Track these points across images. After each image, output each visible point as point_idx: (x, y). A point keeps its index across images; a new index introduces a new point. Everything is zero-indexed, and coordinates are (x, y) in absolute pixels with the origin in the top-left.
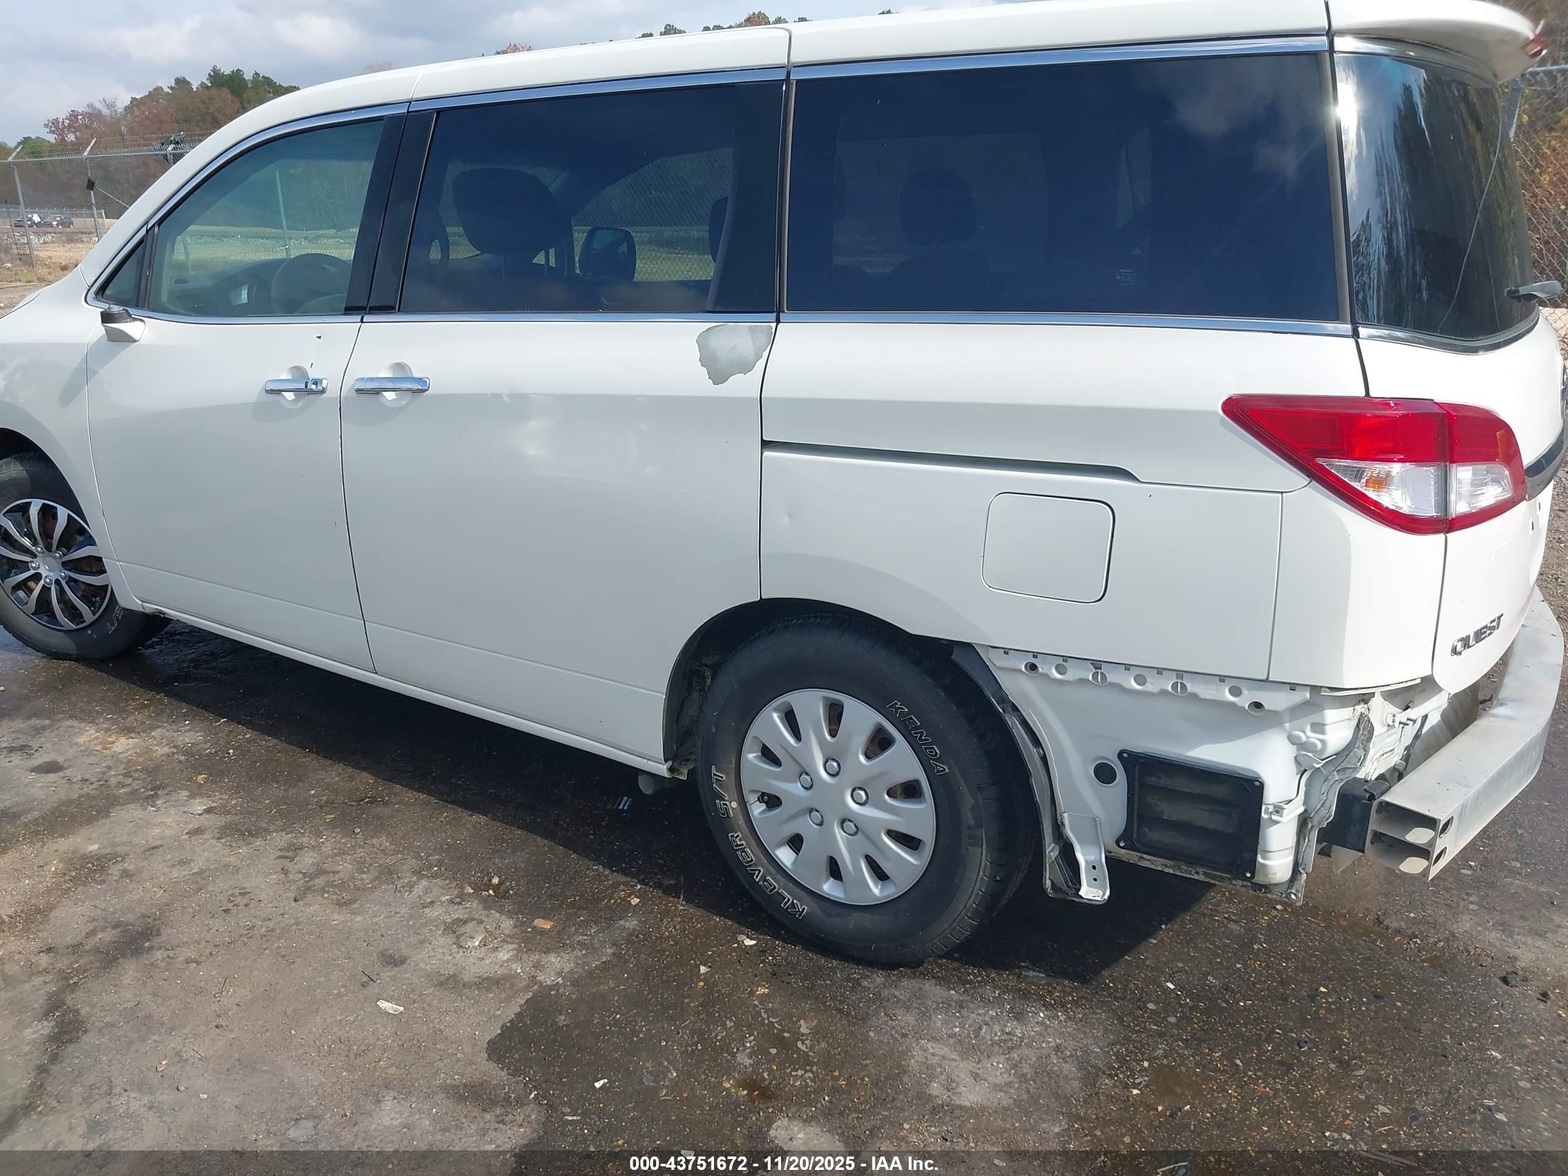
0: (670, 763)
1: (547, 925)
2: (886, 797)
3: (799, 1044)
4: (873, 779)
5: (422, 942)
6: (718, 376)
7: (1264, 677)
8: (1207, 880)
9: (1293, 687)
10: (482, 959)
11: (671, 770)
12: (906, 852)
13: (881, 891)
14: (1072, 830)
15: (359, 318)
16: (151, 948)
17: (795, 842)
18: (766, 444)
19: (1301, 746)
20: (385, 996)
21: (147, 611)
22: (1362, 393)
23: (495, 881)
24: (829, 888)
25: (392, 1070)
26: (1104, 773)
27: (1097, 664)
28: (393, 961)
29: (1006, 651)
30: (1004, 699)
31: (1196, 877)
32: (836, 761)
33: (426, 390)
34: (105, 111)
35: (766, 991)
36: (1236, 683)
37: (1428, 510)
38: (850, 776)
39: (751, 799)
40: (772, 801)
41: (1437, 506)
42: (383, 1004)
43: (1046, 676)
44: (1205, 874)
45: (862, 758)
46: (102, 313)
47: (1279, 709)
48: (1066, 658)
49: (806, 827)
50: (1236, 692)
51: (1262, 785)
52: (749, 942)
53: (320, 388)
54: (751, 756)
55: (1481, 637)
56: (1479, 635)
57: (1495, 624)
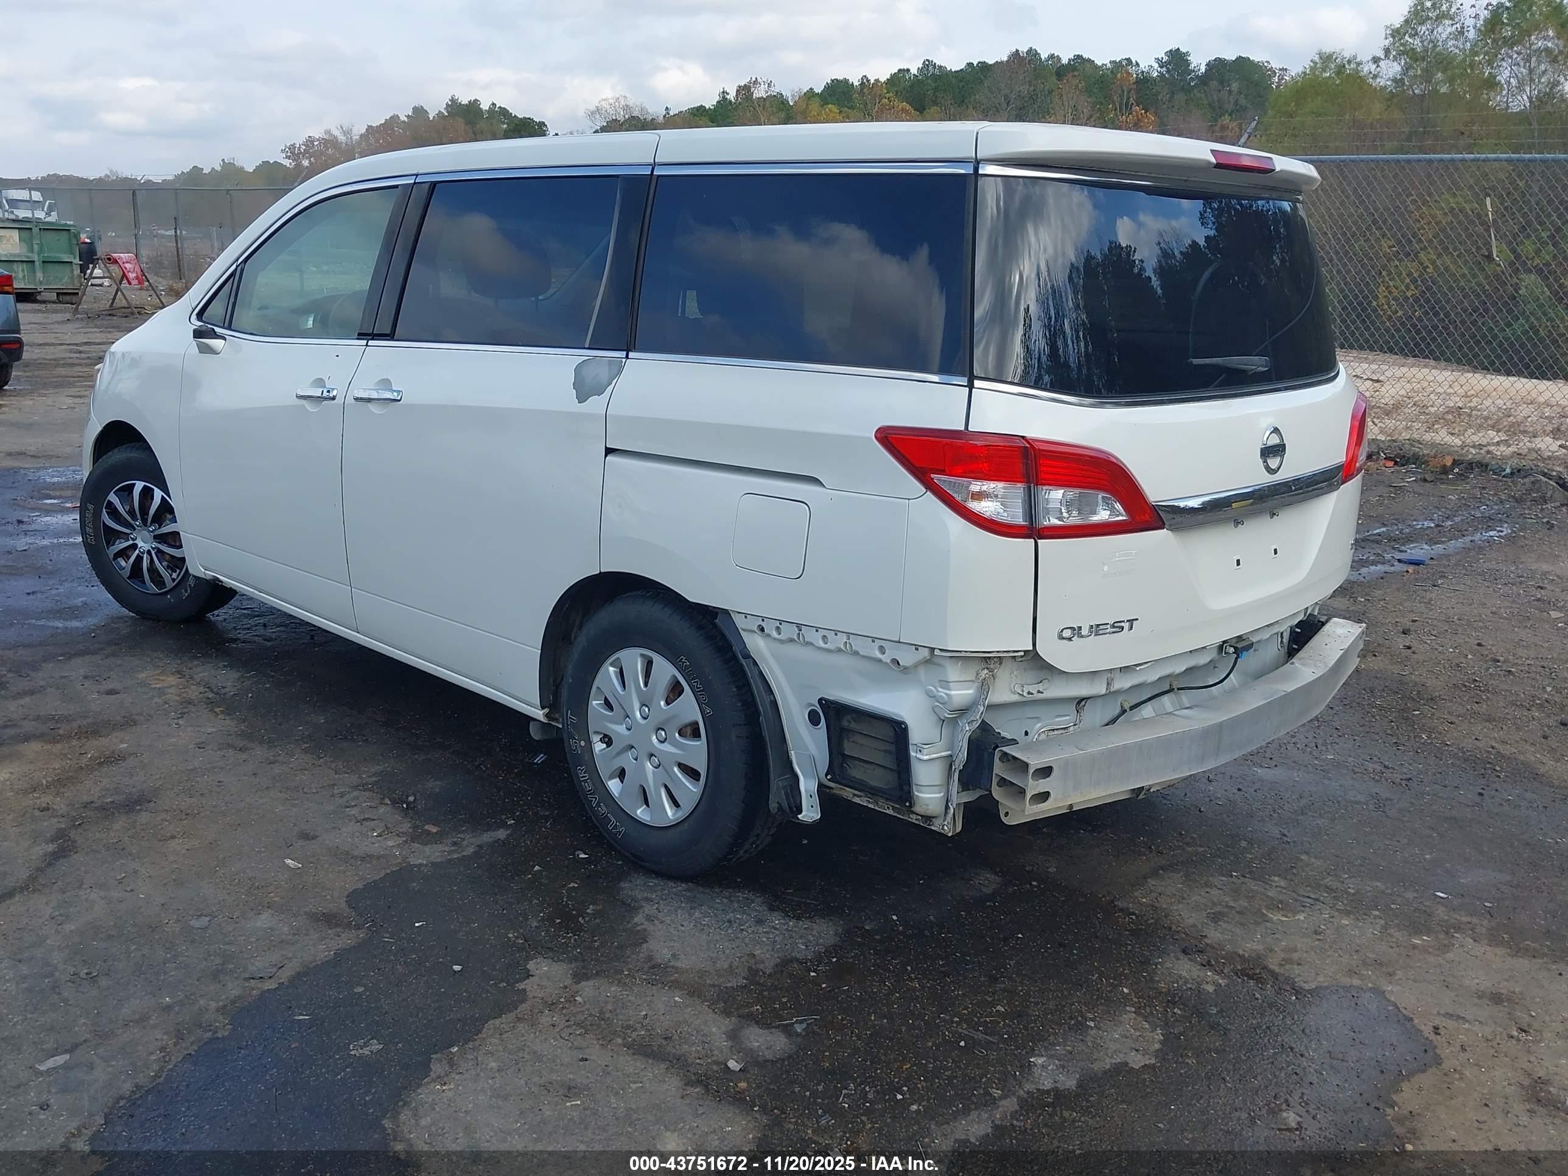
0: (546, 710)
1: (434, 830)
2: (677, 735)
3: (580, 919)
4: (668, 720)
5: (334, 828)
6: (581, 398)
7: (897, 639)
8: (895, 814)
9: (917, 647)
10: (373, 843)
11: (547, 716)
12: (689, 782)
13: (674, 815)
14: (798, 765)
15: (364, 342)
16: (141, 810)
17: (622, 774)
18: (609, 451)
19: (932, 696)
20: (291, 857)
21: (208, 578)
22: (962, 428)
23: (411, 799)
24: (641, 813)
25: (276, 899)
26: (814, 718)
27: (799, 626)
28: (306, 836)
29: (746, 615)
30: (748, 656)
31: (887, 812)
32: (647, 706)
33: (399, 400)
34: (342, 138)
35: (576, 885)
36: (882, 643)
37: (1018, 518)
38: (655, 720)
39: (596, 738)
40: (608, 740)
41: (1024, 515)
42: (289, 861)
43: (769, 635)
44: (894, 809)
45: (662, 703)
46: (195, 331)
47: (908, 665)
48: (781, 622)
49: (627, 761)
50: (882, 650)
51: (907, 727)
52: (582, 856)
53: (331, 395)
54: (595, 703)
55: (1101, 632)
56: (1097, 630)
57: (1122, 624)
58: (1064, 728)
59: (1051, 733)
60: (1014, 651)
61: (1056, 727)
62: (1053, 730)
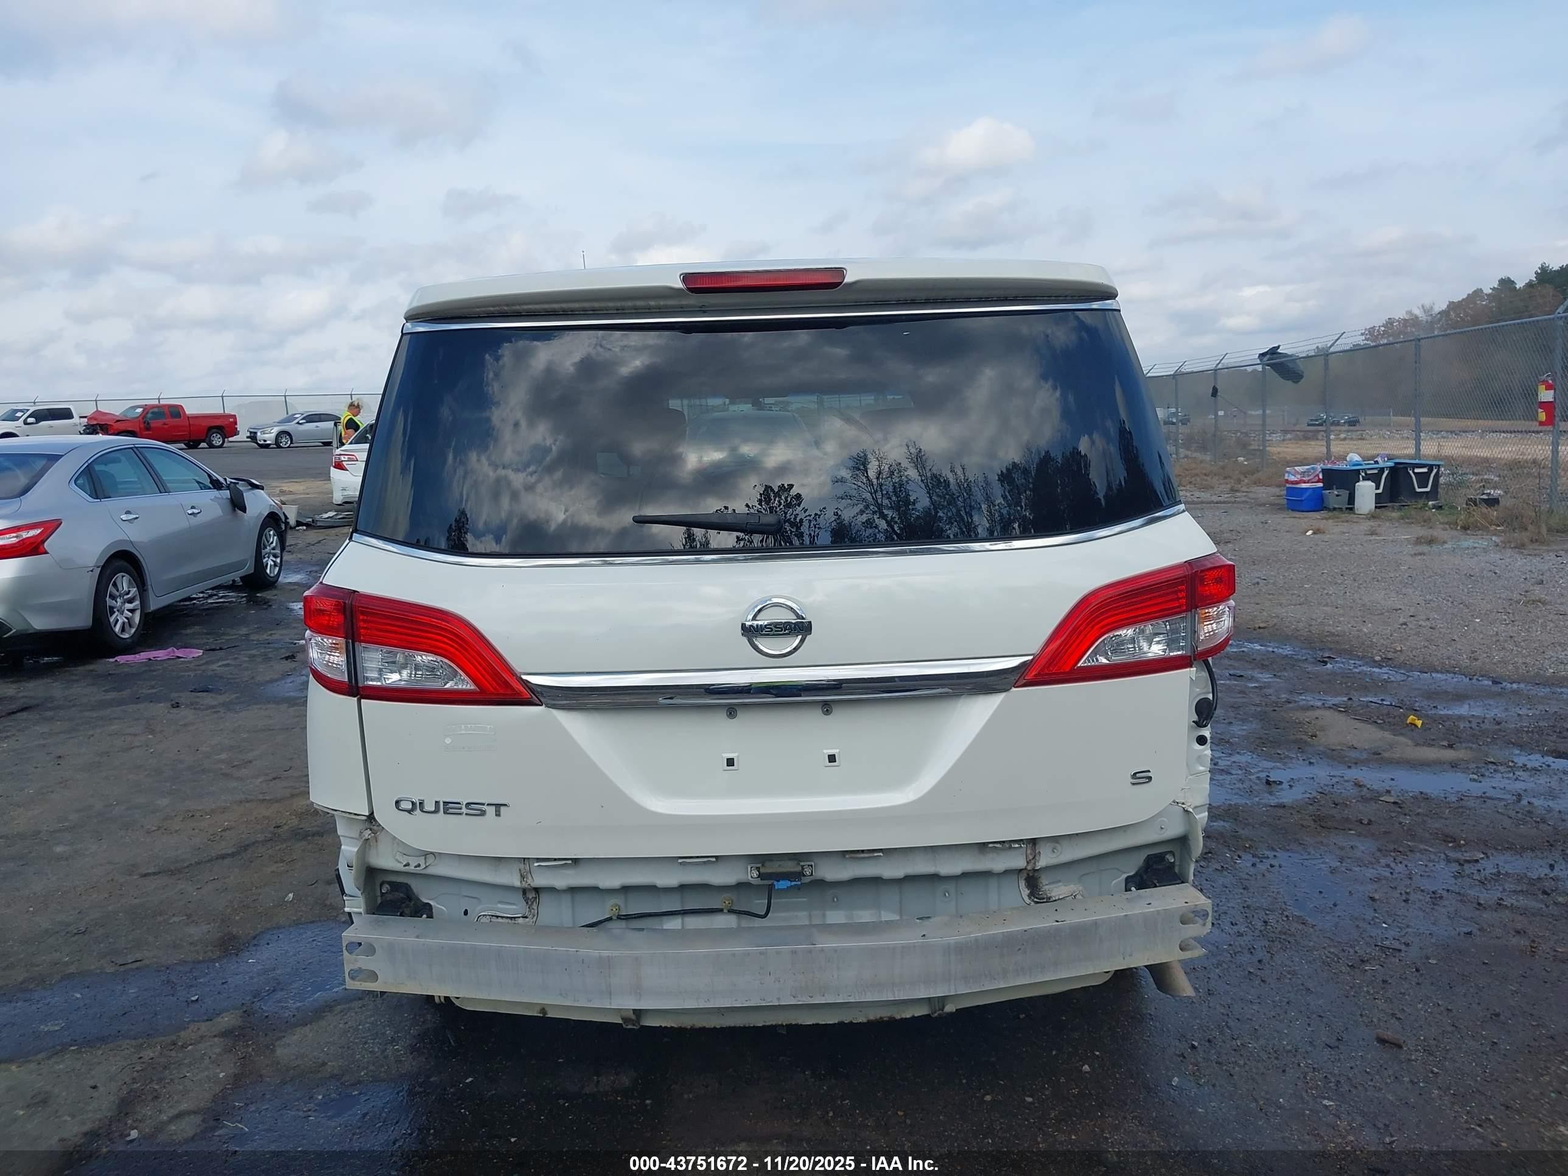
34: (1421, 316)
55: (451, 811)
56: (448, 808)
57: (485, 808)
58: (511, 918)
59: (494, 919)
60: (355, 814)
61: (498, 914)
62: (497, 917)
